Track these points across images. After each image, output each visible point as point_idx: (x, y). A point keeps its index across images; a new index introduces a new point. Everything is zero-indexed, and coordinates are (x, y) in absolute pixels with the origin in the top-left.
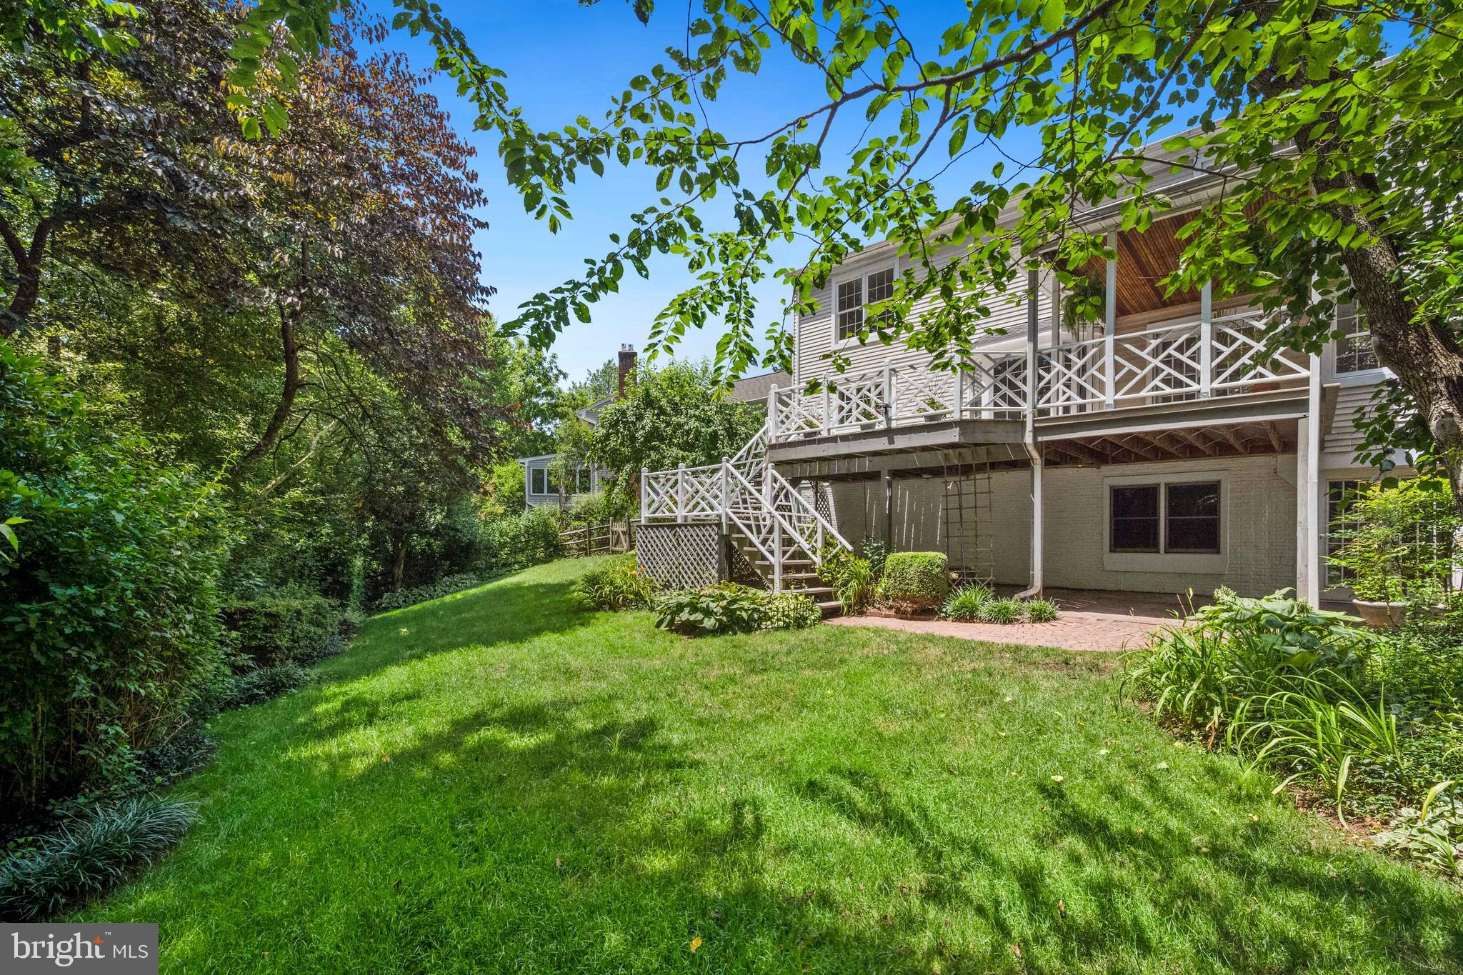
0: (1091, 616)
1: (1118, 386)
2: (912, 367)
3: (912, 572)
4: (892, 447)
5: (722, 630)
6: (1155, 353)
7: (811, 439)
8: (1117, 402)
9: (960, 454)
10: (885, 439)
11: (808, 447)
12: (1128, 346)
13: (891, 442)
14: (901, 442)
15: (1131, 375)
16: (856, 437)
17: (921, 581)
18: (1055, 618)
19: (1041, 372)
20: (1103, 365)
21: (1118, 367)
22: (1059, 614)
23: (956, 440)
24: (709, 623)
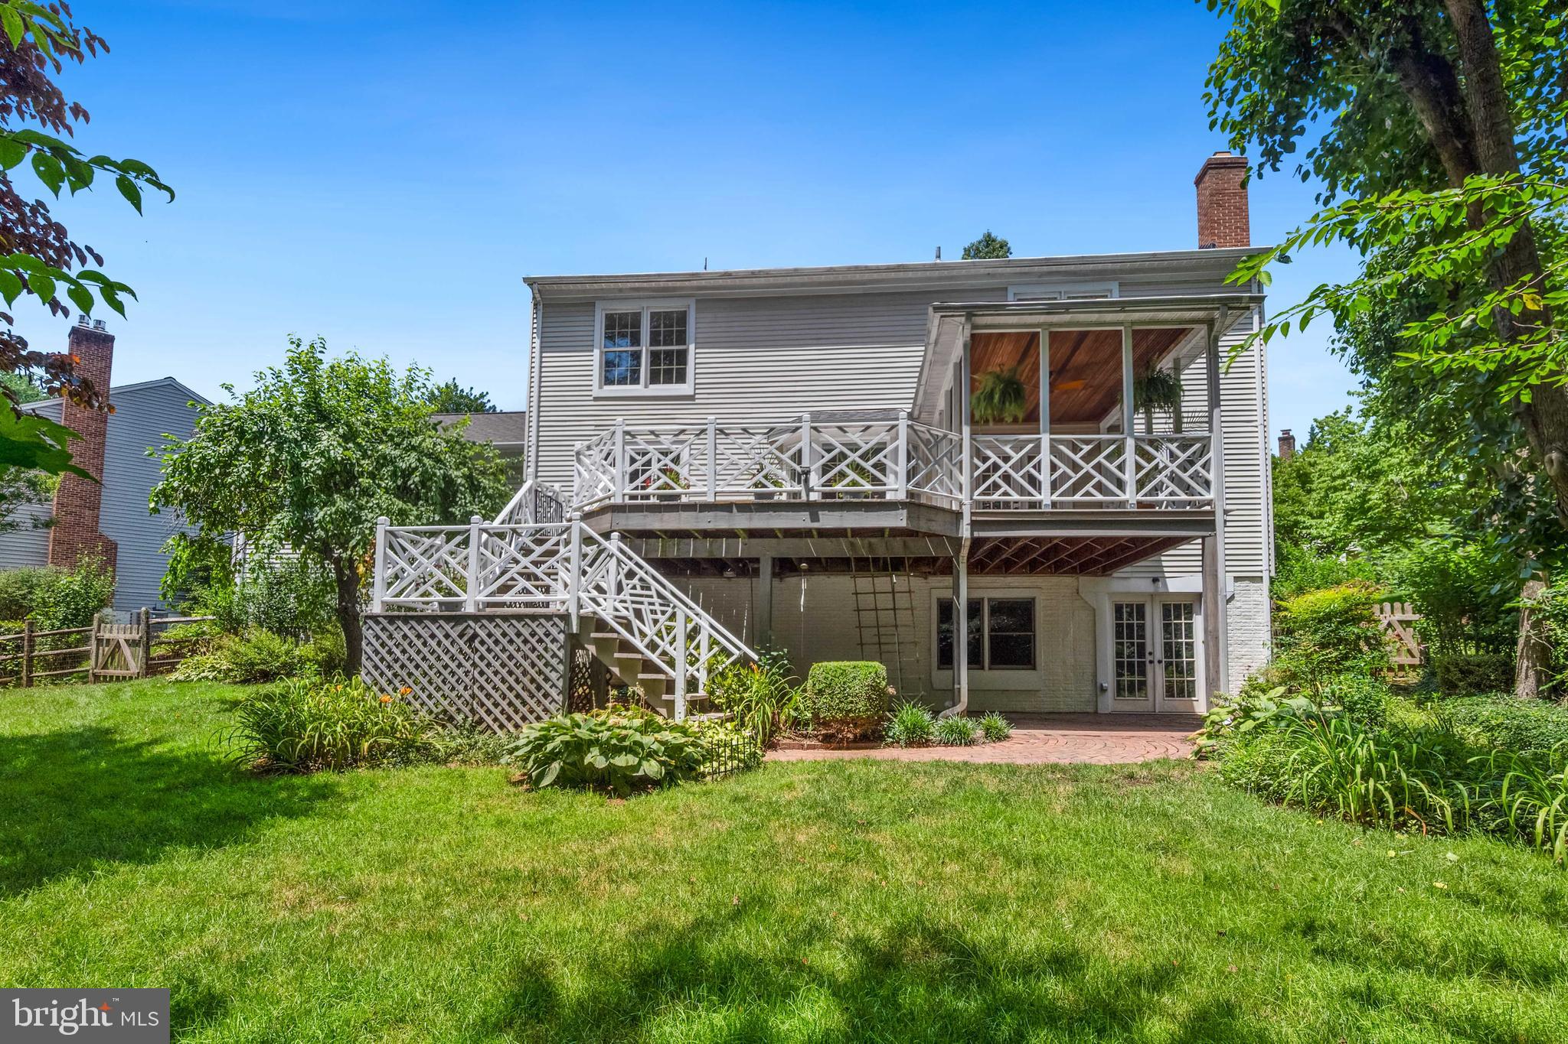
0: (1039, 733)
1: (1054, 486)
2: (840, 428)
3: (856, 687)
4: (816, 525)
5: (668, 780)
6: (1087, 458)
7: (669, 504)
8: (1054, 504)
9: (870, 544)
10: (806, 515)
11: (667, 515)
12: (1062, 447)
13: (815, 518)
14: (829, 520)
15: (1065, 477)
16: (744, 507)
17: (869, 698)
18: (1007, 737)
19: (976, 461)
20: (1039, 462)
21: (1054, 468)
22: (1012, 732)
23: (903, 524)
24: (651, 768)
